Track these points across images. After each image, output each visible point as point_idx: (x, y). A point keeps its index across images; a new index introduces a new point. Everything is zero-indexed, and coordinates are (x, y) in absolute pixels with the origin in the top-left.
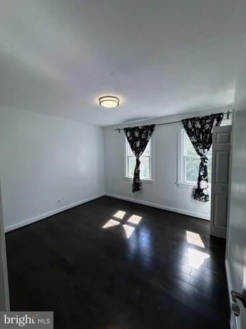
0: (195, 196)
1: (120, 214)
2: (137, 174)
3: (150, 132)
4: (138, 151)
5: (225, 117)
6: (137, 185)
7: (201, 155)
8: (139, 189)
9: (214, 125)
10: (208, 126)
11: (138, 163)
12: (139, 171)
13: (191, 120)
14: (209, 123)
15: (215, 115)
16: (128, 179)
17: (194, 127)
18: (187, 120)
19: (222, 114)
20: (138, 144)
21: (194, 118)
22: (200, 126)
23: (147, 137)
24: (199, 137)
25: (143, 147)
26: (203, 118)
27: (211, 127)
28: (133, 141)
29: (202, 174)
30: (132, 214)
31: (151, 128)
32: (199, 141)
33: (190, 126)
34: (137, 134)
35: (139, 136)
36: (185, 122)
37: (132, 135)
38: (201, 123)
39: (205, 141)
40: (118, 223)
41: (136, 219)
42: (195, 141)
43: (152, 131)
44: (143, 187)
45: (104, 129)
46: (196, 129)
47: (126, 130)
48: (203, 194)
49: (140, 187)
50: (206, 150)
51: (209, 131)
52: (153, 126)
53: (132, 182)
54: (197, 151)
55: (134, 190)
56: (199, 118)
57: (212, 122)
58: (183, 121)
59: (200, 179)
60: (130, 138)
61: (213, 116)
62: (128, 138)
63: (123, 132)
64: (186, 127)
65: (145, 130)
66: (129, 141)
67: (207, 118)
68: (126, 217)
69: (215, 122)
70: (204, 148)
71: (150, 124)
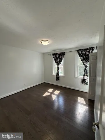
0: (82, 82)
1: (51, 90)
2: (58, 73)
3: (63, 55)
4: (58, 63)
6: (58, 78)
7: (85, 65)
8: (59, 80)
10: (88, 53)
11: (58, 68)
12: (58, 72)
13: (81, 50)
14: (88, 51)
15: (91, 48)
16: (54, 75)
17: (82, 53)
18: (79, 50)
19: (94, 47)
20: (58, 61)
21: (82, 49)
22: (84, 53)
23: (62, 57)
25: (60, 62)
26: (86, 49)
27: (89, 53)
28: (56, 59)
29: (85, 73)
30: (55, 90)
32: (84, 59)
33: (80, 52)
34: (58, 56)
35: (58, 57)
36: (78, 51)
37: (56, 57)
38: (85, 51)
39: (86, 59)
41: (57, 92)
42: (82, 59)
43: (64, 55)
44: (60, 79)
45: (44, 54)
46: (83, 54)
47: (53, 54)
49: (59, 79)
50: (87, 63)
51: (88, 55)
52: (65, 53)
53: (56, 77)
54: (83, 63)
55: (57, 80)
56: (84, 49)
57: (90, 51)
58: (77, 50)
59: (84, 75)
60: (55, 58)
62: (54, 58)
64: (78, 53)
65: (61, 54)
66: (54, 59)
67: (88, 49)
68: (53, 91)
69: (91, 51)
70: (86, 62)
71: (63, 52)
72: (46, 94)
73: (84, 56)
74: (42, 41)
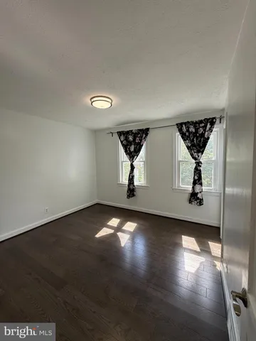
0: (190, 200)
1: (114, 222)
2: (131, 179)
3: (144, 136)
4: (132, 155)
5: (218, 121)
6: (131, 191)
7: (195, 159)
8: (134, 195)
9: (208, 129)
10: (201, 130)
11: (132, 168)
12: (133, 177)
13: (185, 123)
14: (203, 127)
15: (209, 119)
16: (122, 185)
17: (188, 131)
18: (181, 124)
19: (214, 118)
20: (132, 149)
21: (188, 122)
22: (194, 131)
23: (141, 140)
24: (193, 141)
25: (137, 151)
26: (196, 122)
27: (205, 130)
28: (127, 145)
29: (196, 178)
30: (127, 221)
31: (145, 132)
32: (193, 145)
33: (184, 129)
34: (131, 138)
35: (133, 140)
36: (180, 126)
37: (126, 139)
38: (195, 127)
39: (199, 145)
40: (112, 231)
41: (131, 226)
42: (189, 145)
43: (147, 135)
44: (137, 193)
46: (190, 133)
47: (120, 134)
48: (198, 198)
49: (135, 193)
50: (200, 154)
51: (203, 135)
52: (148, 129)
53: (126, 189)
54: (192, 155)
55: (129, 197)
56: (193, 122)
57: (206, 126)
58: (177, 124)
59: (195, 183)
60: (125, 142)
61: (207, 120)
62: (122, 142)
63: (116, 136)
64: (180, 130)
65: (139, 133)
66: (123, 145)
67: (201, 122)
68: (121, 224)
69: (209, 126)
70: (198, 152)
71: (144, 128)
72: (104, 232)
73: (193, 139)
74: (94, 99)
